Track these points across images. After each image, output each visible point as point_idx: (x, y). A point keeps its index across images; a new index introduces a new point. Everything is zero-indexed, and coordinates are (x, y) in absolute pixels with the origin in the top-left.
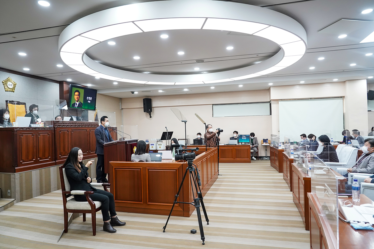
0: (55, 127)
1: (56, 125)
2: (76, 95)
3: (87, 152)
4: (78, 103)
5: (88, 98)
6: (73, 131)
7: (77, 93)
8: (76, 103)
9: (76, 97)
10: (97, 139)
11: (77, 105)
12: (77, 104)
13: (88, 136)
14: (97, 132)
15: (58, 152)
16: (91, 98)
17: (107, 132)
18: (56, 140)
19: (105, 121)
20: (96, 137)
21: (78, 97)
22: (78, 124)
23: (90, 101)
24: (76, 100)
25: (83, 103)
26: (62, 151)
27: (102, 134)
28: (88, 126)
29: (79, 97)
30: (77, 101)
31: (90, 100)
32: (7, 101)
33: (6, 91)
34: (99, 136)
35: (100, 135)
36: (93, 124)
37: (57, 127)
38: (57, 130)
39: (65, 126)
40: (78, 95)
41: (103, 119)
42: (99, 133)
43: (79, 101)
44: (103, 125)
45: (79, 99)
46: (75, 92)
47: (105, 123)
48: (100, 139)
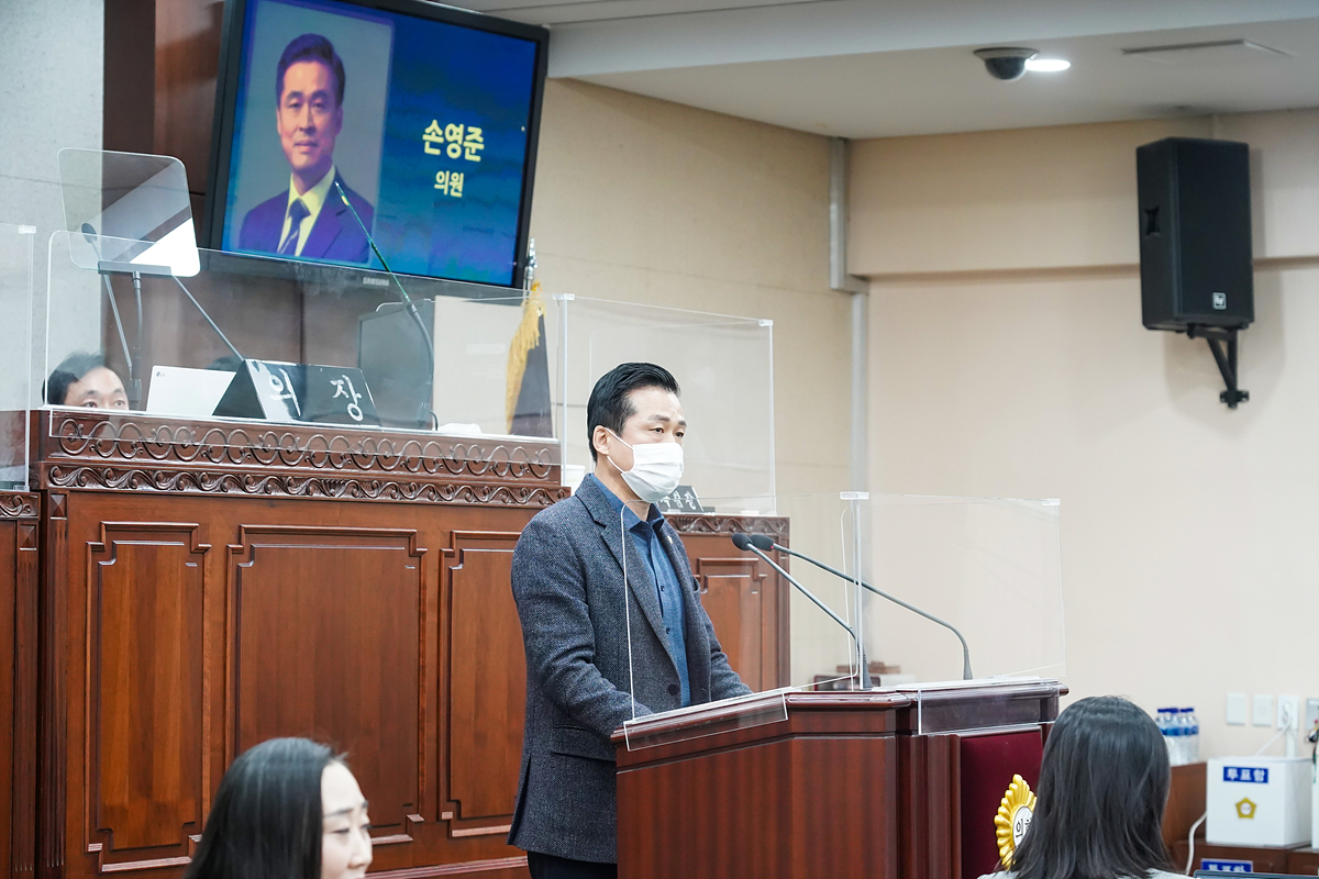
0: (44, 493)
1: (66, 469)
2: (298, 100)
3: (407, 827)
4: (313, 201)
5: (432, 133)
6: (252, 555)
7: (305, 77)
8: (294, 195)
10: (534, 658)
12: (300, 212)
13: (431, 618)
14: (544, 561)
15: (77, 807)
16: (476, 132)
17: (660, 569)
18: (58, 655)
19: (631, 424)
20: (529, 635)
21: (320, 120)
22: (311, 460)
23: (457, 181)
24: (300, 159)
25: (383, 196)
26: (119, 790)
27: (598, 601)
28: (436, 489)
29: (336, 123)
30: (310, 178)
31: (459, 165)
34: (560, 623)
35: (573, 614)
36: (495, 469)
37: (72, 491)
38: (67, 524)
39: (167, 485)
40: (316, 95)
41: (620, 406)
42: (571, 579)
43: (331, 175)
44: (616, 474)
45: (331, 149)
46: (284, 65)
47: (635, 448)
48: (581, 663)
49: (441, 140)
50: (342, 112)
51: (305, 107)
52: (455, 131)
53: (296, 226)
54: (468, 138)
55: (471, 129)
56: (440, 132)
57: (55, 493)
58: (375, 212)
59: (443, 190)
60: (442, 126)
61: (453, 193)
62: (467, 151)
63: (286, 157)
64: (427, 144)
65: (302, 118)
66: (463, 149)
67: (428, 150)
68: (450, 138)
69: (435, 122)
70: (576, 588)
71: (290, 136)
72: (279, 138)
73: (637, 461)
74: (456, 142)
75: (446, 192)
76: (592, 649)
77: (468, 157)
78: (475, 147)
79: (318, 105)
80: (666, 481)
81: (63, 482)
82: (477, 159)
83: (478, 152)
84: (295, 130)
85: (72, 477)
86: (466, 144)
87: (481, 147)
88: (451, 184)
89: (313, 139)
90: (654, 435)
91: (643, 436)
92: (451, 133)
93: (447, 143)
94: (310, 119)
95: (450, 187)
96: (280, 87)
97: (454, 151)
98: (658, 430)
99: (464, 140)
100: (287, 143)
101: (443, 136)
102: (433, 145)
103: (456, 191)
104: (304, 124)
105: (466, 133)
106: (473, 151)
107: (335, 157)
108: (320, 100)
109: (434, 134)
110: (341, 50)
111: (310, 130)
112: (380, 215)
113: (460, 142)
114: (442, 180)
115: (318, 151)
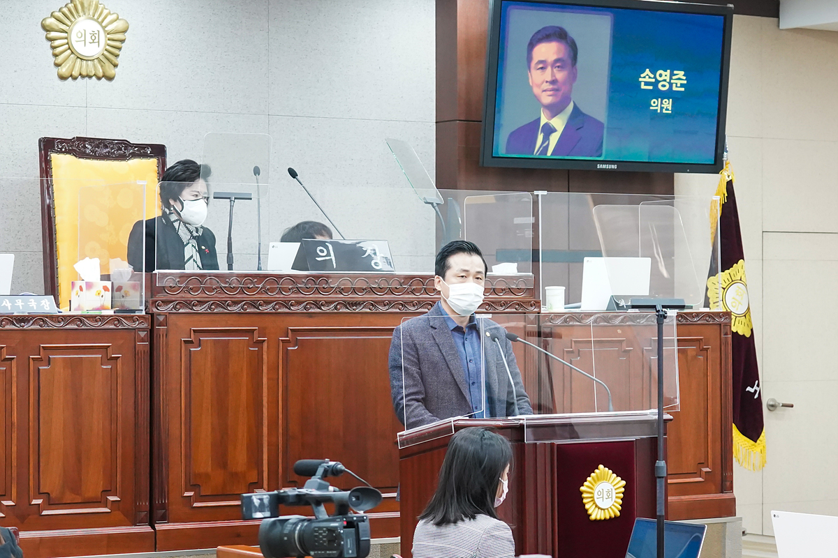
0: (152, 315)
1: (166, 302)
2: (543, 65)
4: (559, 123)
6: (296, 343)
7: (548, 51)
8: (544, 121)
9: (539, 80)
11: (554, 139)
12: (549, 130)
16: (681, 74)
18: (161, 397)
21: (560, 75)
23: (668, 105)
24: (547, 99)
25: (610, 116)
29: (573, 77)
30: (555, 110)
31: (669, 94)
32: (48, 146)
37: (169, 313)
38: (167, 330)
39: (235, 309)
40: (557, 61)
41: (444, 263)
42: (410, 357)
43: (570, 108)
44: (445, 301)
45: (570, 91)
46: (532, 45)
47: (451, 286)
48: (413, 402)
49: (653, 80)
50: (576, 70)
51: (549, 69)
52: (664, 75)
53: (546, 138)
54: (674, 77)
55: (675, 72)
56: (652, 76)
57: (159, 315)
58: (605, 126)
59: (657, 110)
60: (654, 72)
61: (664, 111)
62: (674, 85)
63: (537, 99)
64: (643, 83)
65: (547, 76)
66: (671, 84)
67: (643, 87)
68: (659, 79)
69: (648, 70)
70: (413, 361)
71: (539, 86)
72: (531, 88)
73: (451, 293)
74: (665, 80)
75: (659, 111)
76: (423, 394)
77: (674, 88)
78: (679, 82)
79: (558, 67)
80: (467, 303)
81: (163, 309)
82: (683, 89)
83: (682, 85)
84: (543, 83)
85: (171, 306)
86: (672, 81)
87: (685, 82)
88: (662, 106)
89: (555, 87)
90: (460, 279)
91: (454, 280)
92: (661, 75)
93: (658, 82)
94: (553, 75)
95: (662, 108)
96: (530, 59)
97: (664, 86)
98: (462, 277)
99: (671, 79)
100: (536, 91)
101: (655, 77)
102: (647, 84)
103: (667, 109)
104: (549, 79)
105: (672, 74)
106: (679, 85)
107: (573, 96)
108: (559, 63)
109: (647, 77)
110: (573, 32)
111: (554, 82)
112: (608, 128)
113: (668, 81)
114: (655, 104)
115: (560, 93)
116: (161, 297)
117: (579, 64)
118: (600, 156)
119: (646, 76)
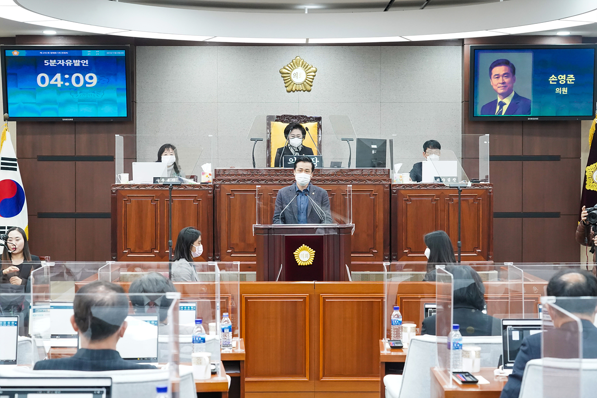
2: (498, 76)
4: (507, 101)
7: (500, 70)
8: (499, 100)
9: (496, 83)
11: (505, 108)
12: (502, 104)
16: (572, 76)
21: (506, 80)
23: (565, 90)
24: (500, 91)
25: (534, 96)
26: (235, 239)
29: (513, 80)
30: (505, 95)
31: (566, 85)
32: (270, 119)
33: (289, 92)
37: (221, 184)
38: (220, 190)
39: (249, 182)
40: (504, 74)
43: (513, 94)
45: (512, 87)
46: (491, 68)
49: (557, 80)
51: (501, 77)
52: (562, 77)
53: (501, 107)
54: (568, 78)
55: (568, 75)
56: (556, 78)
57: (217, 184)
59: (559, 93)
60: (557, 76)
61: (563, 93)
62: (568, 81)
63: (496, 91)
64: (551, 82)
65: (500, 80)
66: (566, 81)
67: (551, 83)
69: (553, 75)
71: (496, 85)
72: (492, 86)
74: (563, 79)
77: (568, 83)
78: (571, 80)
79: (506, 77)
81: (219, 182)
82: (573, 83)
83: (572, 81)
84: (498, 84)
85: (222, 181)
87: (574, 80)
89: (504, 85)
91: (297, 172)
92: (560, 77)
93: (559, 80)
94: (503, 80)
95: (562, 92)
96: (491, 74)
97: (562, 82)
99: (566, 78)
100: (495, 87)
101: (557, 78)
102: (553, 81)
103: (565, 92)
104: (501, 82)
107: (514, 89)
108: (506, 75)
110: (512, 61)
111: (503, 83)
112: (533, 102)
114: (558, 90)
115: (507, 88)
116: (219, 178)
117: (516, 76)
118: (530, 114)
119: (553, 78)
